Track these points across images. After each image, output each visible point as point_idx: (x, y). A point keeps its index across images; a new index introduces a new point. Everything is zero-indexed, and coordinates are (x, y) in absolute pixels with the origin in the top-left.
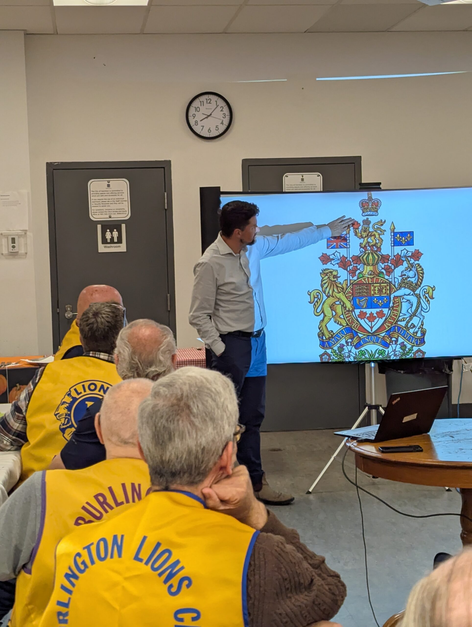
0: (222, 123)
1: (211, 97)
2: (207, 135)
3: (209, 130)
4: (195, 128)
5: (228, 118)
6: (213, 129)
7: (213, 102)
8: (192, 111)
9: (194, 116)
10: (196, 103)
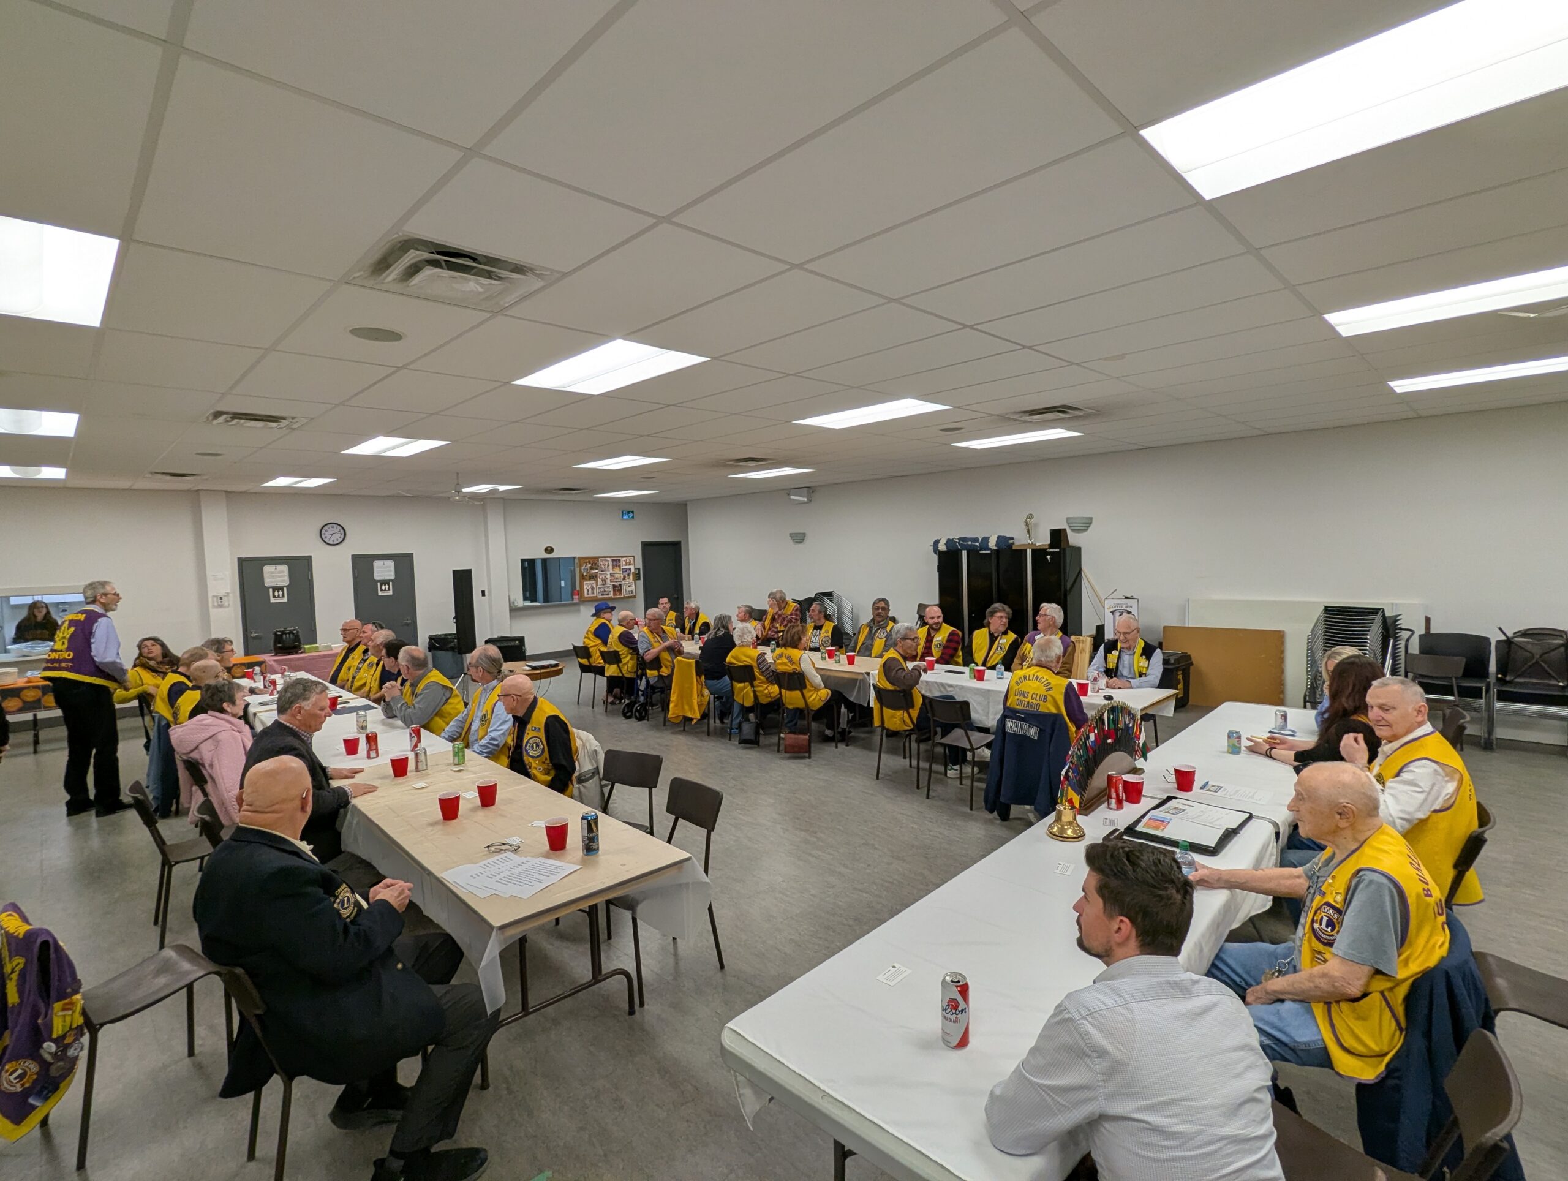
0: (340, 537)
1: (333, 525)
2: (332, 543)
3: (333, 541)
4: (325, 540)
5: (343, 535)
6: (335, 540)
7: (335, 527)
8: (323, 531)
9: (324, 534)
10: (326, 528)
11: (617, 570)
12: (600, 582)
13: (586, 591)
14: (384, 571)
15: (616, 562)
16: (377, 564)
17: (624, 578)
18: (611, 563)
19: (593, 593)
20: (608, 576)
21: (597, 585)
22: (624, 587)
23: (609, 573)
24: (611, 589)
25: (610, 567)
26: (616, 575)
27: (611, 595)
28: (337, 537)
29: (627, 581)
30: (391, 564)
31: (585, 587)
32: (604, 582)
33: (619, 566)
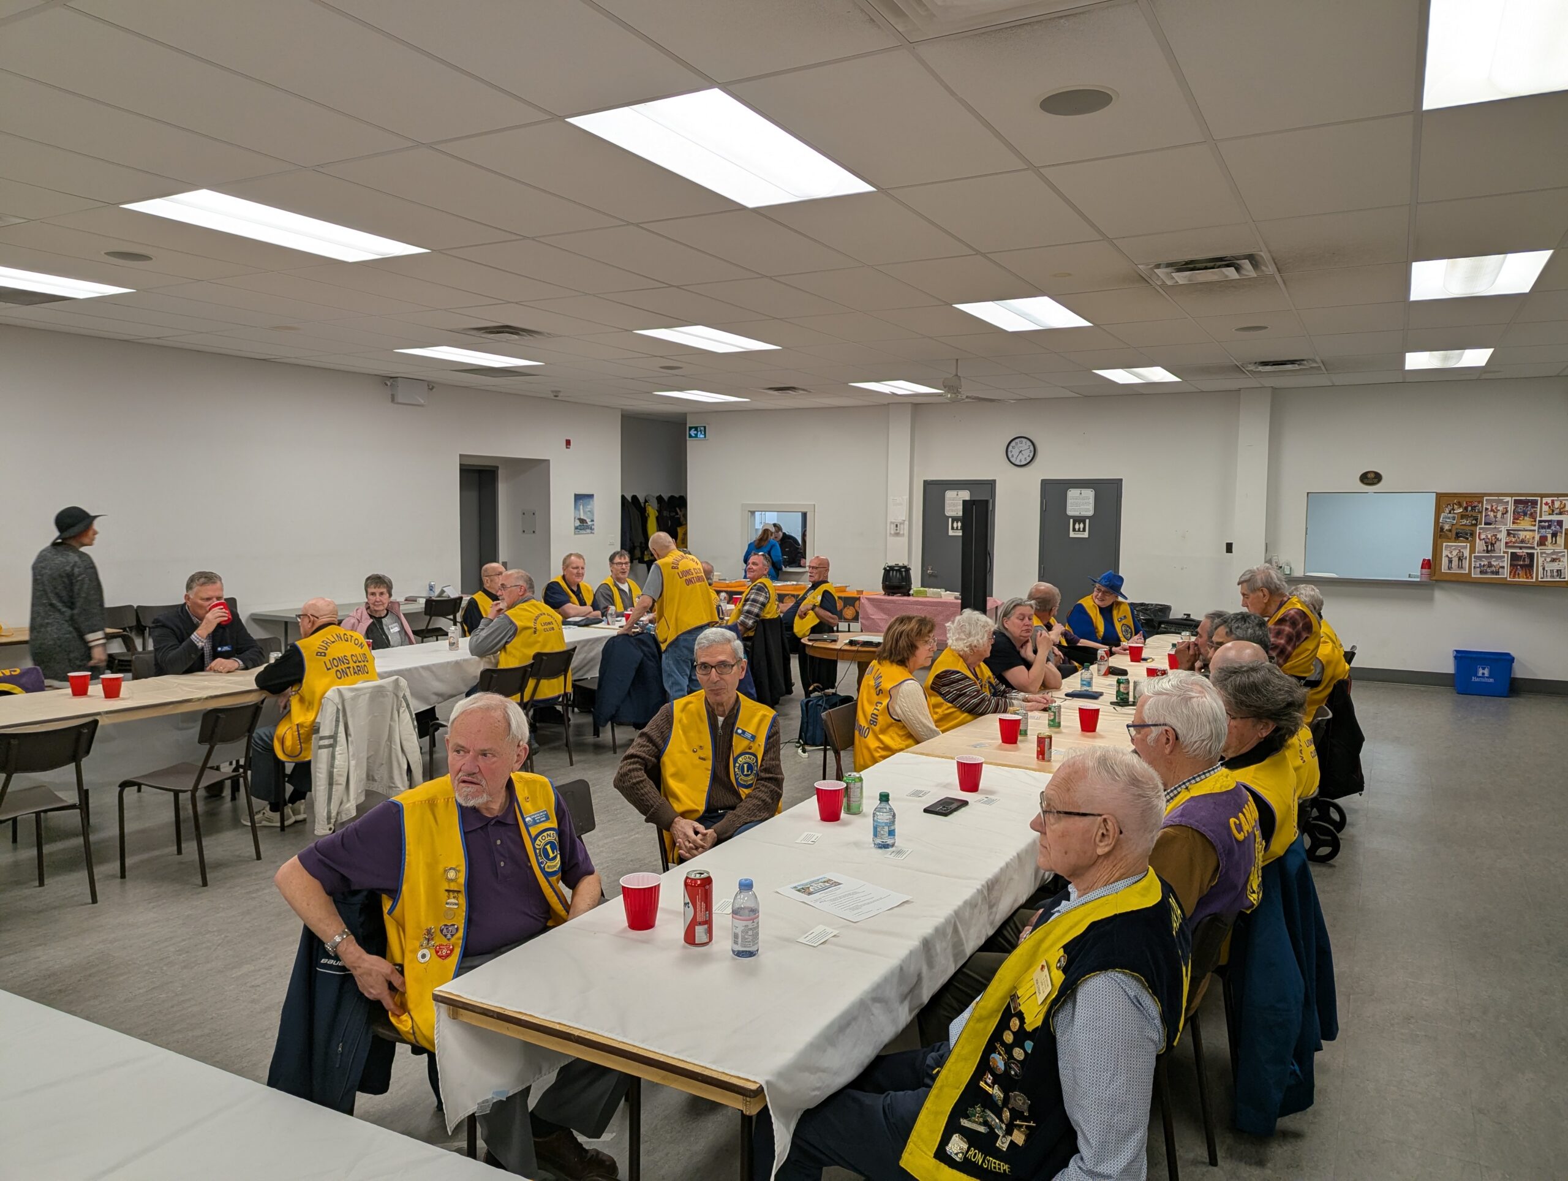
0: (1029, 456)
1: (1022, 439)
2: (1019, 464)
3: (1021, 461)
4: (1012, 459)
5: (1033, 453)
6: (1023, 460)
7: (1024, 442)
8: (1010, 448)
9: (1011, 452)
10: (1013, 444)
11: (1525, 523)
12: (1480, 545)
13: (1445, 561)
14: (1081, 503)
15: (1525, 506)
16: (1072, 493)
17: (1542, 541)
18: (1511, 508)
19: (1460, 567)
20: (1503, 536)
21: (1472, 551)
22: (1539, 561)
23: (1504, 529)
24: (1506, 563)
25: (1510, 516)
26: (1522, 535)
27: (1506, 574)
28: (1027, 455)
29: (1549, 548)
30: (1089, 494)
31: (1445, 553)
32: (1491, 546)
33: (1533, 516)
